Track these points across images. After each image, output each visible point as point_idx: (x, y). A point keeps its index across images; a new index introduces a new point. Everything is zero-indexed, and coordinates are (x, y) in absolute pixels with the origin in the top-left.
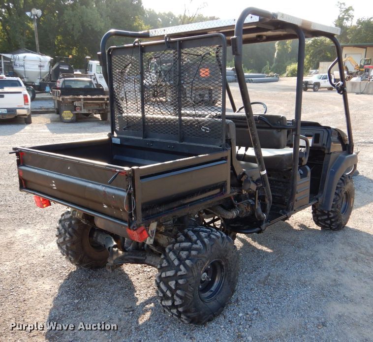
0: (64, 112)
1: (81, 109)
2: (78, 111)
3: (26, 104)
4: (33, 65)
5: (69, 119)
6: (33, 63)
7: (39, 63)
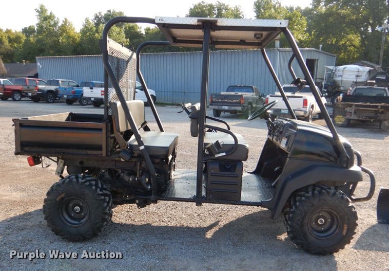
0: (337, 116)
1: (351, 115)
2: (348, 117)
3: (305, 107)
4: (351, 75)
5: (340, 123)
6: (351, 73)
7: (356, 74)
